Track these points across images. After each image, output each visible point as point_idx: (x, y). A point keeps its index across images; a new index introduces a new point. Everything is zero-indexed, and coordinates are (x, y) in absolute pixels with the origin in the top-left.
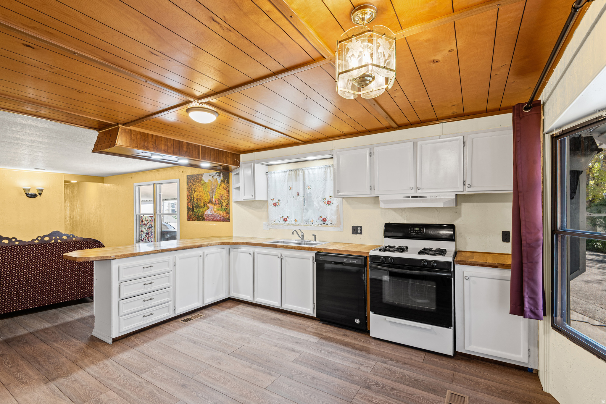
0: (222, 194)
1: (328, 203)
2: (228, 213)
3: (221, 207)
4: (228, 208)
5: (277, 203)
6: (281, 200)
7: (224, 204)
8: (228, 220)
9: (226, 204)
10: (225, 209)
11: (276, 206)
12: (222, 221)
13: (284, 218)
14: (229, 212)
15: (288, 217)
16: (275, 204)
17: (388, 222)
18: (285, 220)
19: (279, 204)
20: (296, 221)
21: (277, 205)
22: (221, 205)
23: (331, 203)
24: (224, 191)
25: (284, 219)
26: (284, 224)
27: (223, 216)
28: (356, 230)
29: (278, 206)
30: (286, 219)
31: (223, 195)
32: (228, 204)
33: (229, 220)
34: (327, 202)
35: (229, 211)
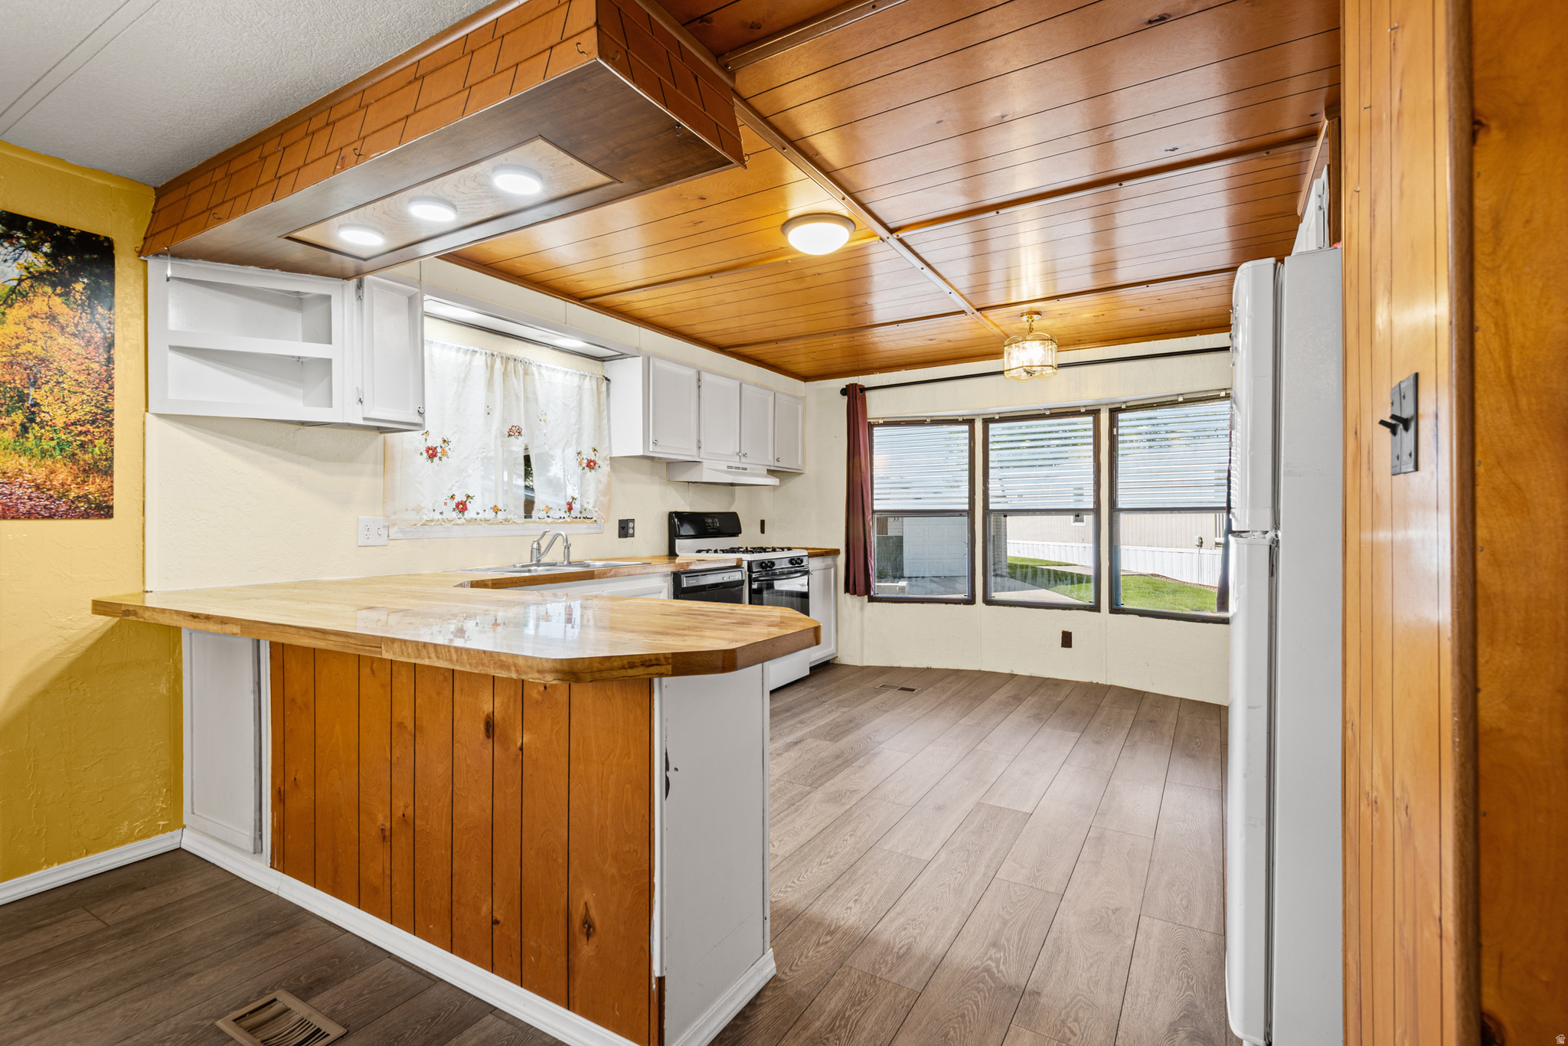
0: (38, 351)
1: (588, 465)
2: (104, 469)
3: (25, 429)
4: (99, 442)
5: (439, 450)
6: (453, 439)
7: (55, 413)
8: (104, 510)
9: (73, 417)
10: (61, 446)
11: (436, 459)
12: (29, 515)
13: (456, 501)
14: (111, 467)
15: (468, 497)
16: (432, 453)
17: (673, 510)
18: (462, 507)
19: (444, 453)
20: (496, 510)
21: (439, 455)
22: (19, 417)
23: (597, 466)
24: (61, 340)
25: (457, 505)
26: (459, 522)
27: (38, 487)
28: (625, 529)
29: (440, 458)
30: (464, 504)
31: (43, 360)
32: (103, 417)
33: (111, 507)
34: (585, 461)
35: (111, 459)
